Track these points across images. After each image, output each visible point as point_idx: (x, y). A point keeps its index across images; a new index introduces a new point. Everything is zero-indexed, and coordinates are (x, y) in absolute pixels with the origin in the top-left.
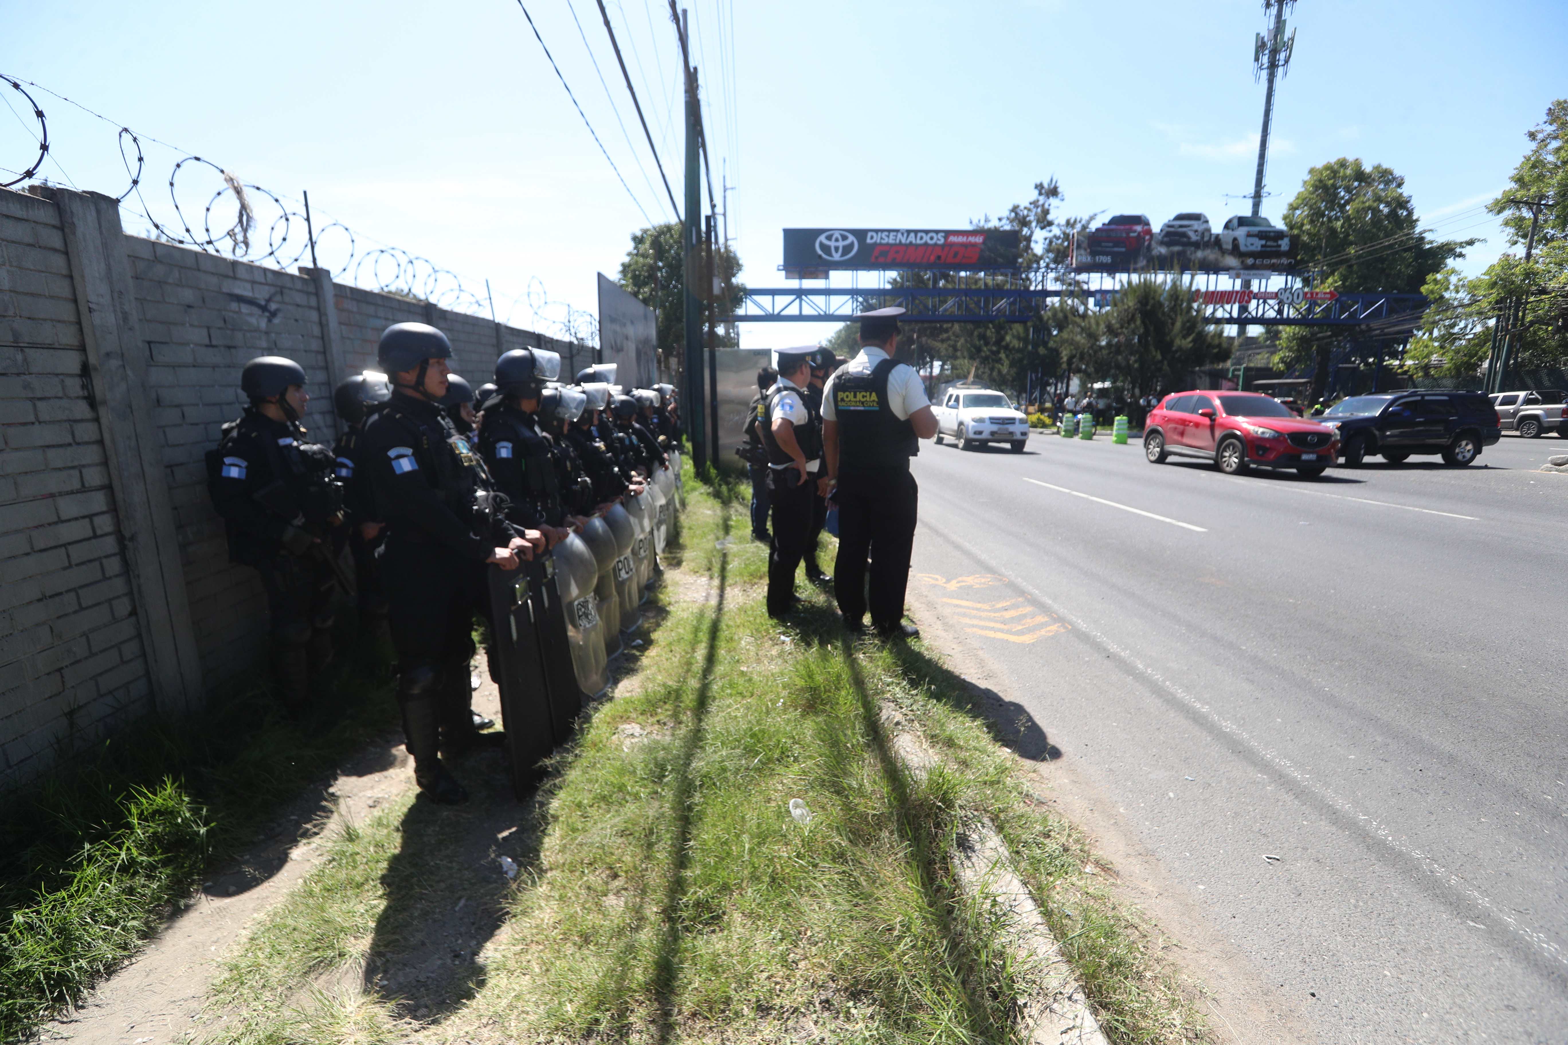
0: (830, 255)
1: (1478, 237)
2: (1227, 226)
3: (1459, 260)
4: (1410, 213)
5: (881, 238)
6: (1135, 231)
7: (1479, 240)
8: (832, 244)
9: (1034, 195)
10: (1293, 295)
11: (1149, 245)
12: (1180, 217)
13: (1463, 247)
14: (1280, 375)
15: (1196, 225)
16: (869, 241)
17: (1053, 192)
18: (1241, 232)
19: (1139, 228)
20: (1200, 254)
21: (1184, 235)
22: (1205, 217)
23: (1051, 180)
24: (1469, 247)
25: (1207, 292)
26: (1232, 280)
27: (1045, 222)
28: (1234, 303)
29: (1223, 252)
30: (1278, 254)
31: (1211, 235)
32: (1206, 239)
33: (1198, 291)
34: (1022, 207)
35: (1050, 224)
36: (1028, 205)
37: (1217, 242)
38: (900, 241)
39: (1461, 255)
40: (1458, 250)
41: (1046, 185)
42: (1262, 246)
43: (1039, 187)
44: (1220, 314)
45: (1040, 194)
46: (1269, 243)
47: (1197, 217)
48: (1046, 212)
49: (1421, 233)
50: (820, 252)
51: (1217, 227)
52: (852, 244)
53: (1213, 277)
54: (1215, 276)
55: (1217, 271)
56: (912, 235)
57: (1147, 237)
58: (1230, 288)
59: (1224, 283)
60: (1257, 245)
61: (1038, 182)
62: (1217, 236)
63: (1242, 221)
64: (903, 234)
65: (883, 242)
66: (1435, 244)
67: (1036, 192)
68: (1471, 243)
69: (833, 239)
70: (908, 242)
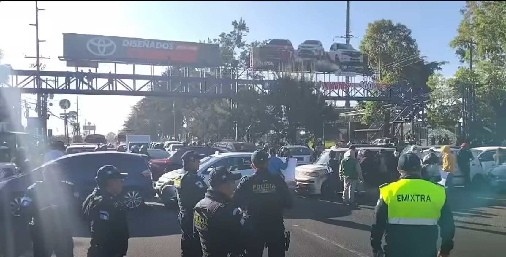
0: (98, 53)
1: (446, 61)
2: (331, 48)
3: (439, 71)
4: (416, 47)
5: (133, 44)
6: (284, 49)
7: (446, 62)
8: (99, 45)
9: (232, 28)
10: (368, 85)
11: (293, 56)
12: (307, 42)
13: (440, 65)
14: (364, 127)
15: (316, 47)
16: (124, 45)
17: (242, 27)
18: (339, 52)
19: (286, 47)
20: (320, 62)
21: (310, 52)
22: (320, 43)
23: (241, 20)
24: (443, 65)
25: (325, 83)
26: (337, 77)
27: (240, 44)
28: (339, 89)
29: (332, 62)
30: (359, 64)
31: (324, 52)
32: (322, 54)
33: (320, 81)
34: (226, 34)
35: (243, 45)
36: (229, 33)
37: (327, 56)
38: (145, 46)
39: (440, 69)
40: (438, 66)
41: (238, 23)
42: (350, 59)
43: (234, 23)
44: (333, 94)
45: (235, 27)
46: (353, 58)
47: (316, 42)
48: (240, 37)
49: (422, 57)
50: (89, 49)
51: (327, 49)
52: (113, 46)
53: (327, 75)
54: (329, 75)
55: (329, 72)
56: (153, 43)
57: (291, 52)
58: (336, 81)
59: (333, 78)
60: (348, 59)
61: (234, 21)
62: (327, 53)
63: (339, 46)
64: (147, 42)
65: (134, 46)
66: (428, 63)
67: (233, 26)
68: (443, 63)
69: (99, 42)
70: (150, 47)
